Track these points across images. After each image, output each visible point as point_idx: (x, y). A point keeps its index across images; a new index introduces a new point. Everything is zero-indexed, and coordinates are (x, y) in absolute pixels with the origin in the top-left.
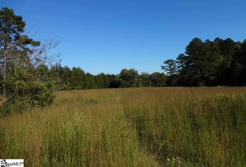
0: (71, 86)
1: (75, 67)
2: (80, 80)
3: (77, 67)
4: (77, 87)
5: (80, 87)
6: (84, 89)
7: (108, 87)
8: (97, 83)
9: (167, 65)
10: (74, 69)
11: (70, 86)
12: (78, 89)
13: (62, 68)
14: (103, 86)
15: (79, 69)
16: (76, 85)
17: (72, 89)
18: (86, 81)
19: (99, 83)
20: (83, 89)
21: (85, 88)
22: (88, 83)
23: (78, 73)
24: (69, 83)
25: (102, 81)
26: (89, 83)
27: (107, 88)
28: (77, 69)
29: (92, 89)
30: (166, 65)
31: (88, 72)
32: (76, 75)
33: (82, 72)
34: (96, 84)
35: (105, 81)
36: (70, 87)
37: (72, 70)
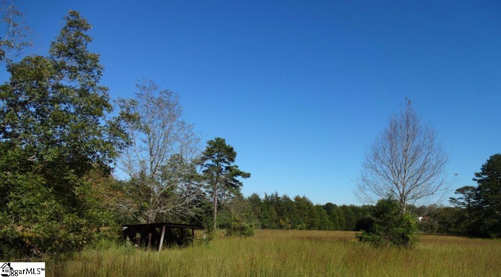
0: (291, 223)
1: (298, 196)
2: (305, 215)
3: (301, 197)
4: (299, 226)
5: (305, 225)
6: (311, 229)
7: (354, 228)
8: (334, 221)
9: (462, 197)
10: (297, 199)
11: (289, 223)
12: (301, 229)
13: (279, 198)
14: (345, 227)
15: (304, 198)
16: (299, 223)
17: (293, 228)
18: (314, 217)
19: (338, 222)
20: (309, 230)
21: (312, 227)
22: (317, 220)
23: (302, 204)
24: (287, 219)
25: (343, 218)
26: (319, 220)
27: (351, 230)
28: (301, 200)
29: (323, 230)
30: (461, 195)
31: (318, 204)
32: (299, 208)
33: (308, 204)
34: (332, 223)
35: (349, 220)
36: (290, 225)
37: (294, 200)
